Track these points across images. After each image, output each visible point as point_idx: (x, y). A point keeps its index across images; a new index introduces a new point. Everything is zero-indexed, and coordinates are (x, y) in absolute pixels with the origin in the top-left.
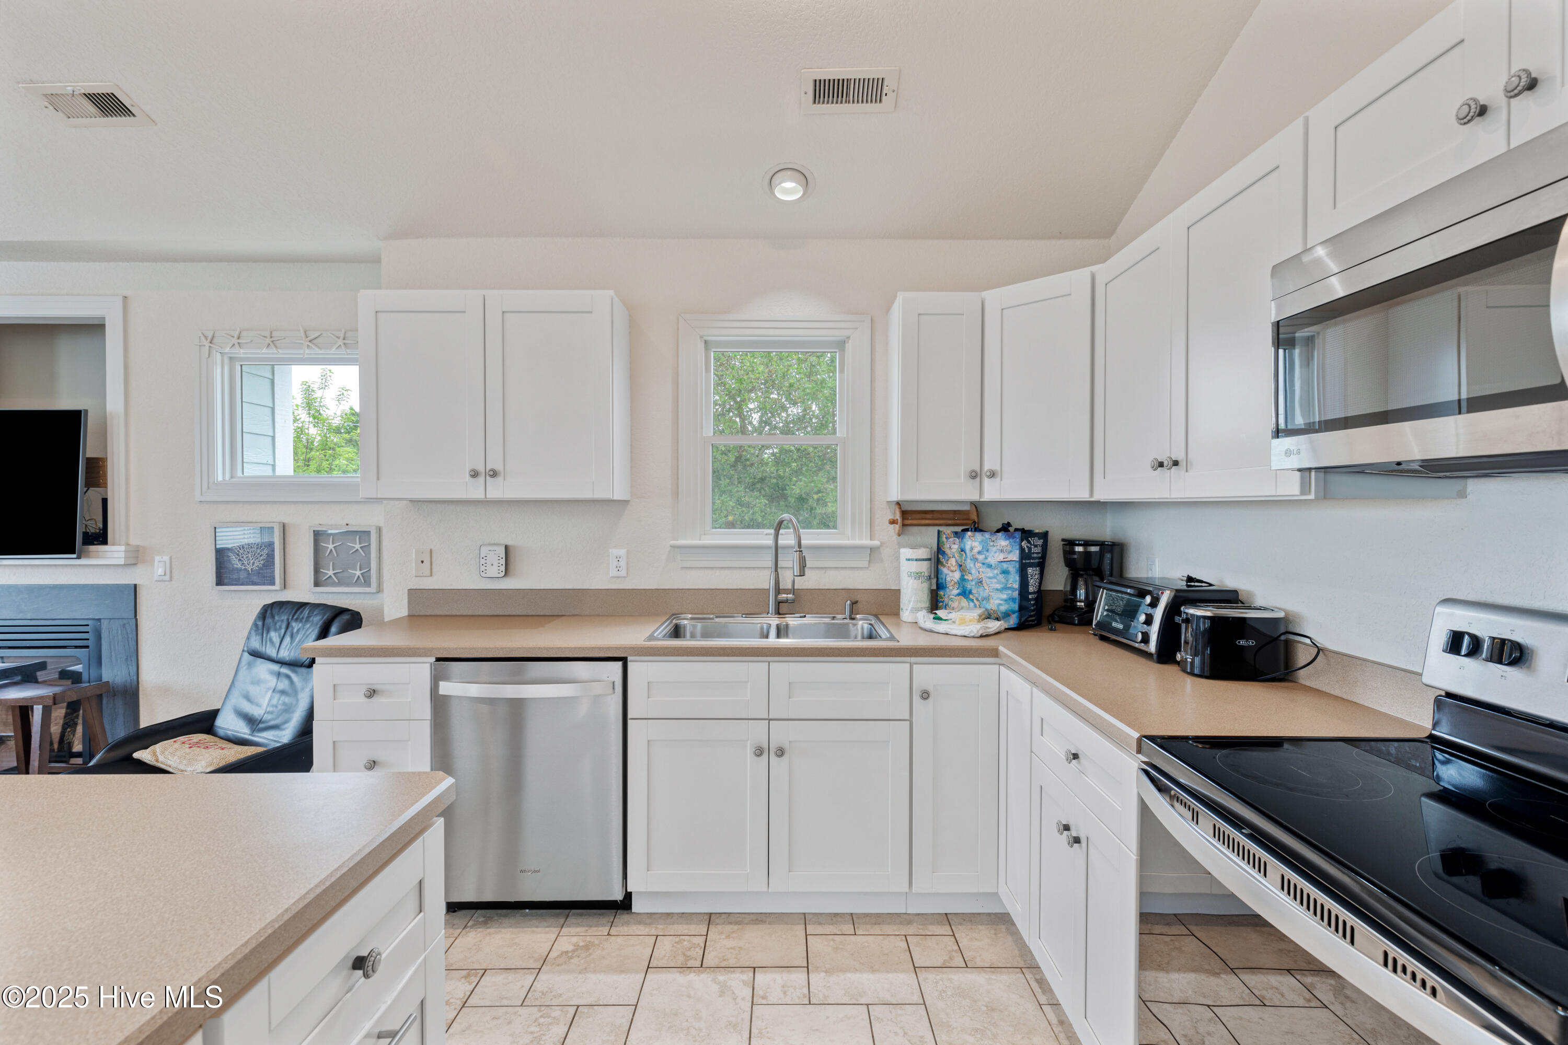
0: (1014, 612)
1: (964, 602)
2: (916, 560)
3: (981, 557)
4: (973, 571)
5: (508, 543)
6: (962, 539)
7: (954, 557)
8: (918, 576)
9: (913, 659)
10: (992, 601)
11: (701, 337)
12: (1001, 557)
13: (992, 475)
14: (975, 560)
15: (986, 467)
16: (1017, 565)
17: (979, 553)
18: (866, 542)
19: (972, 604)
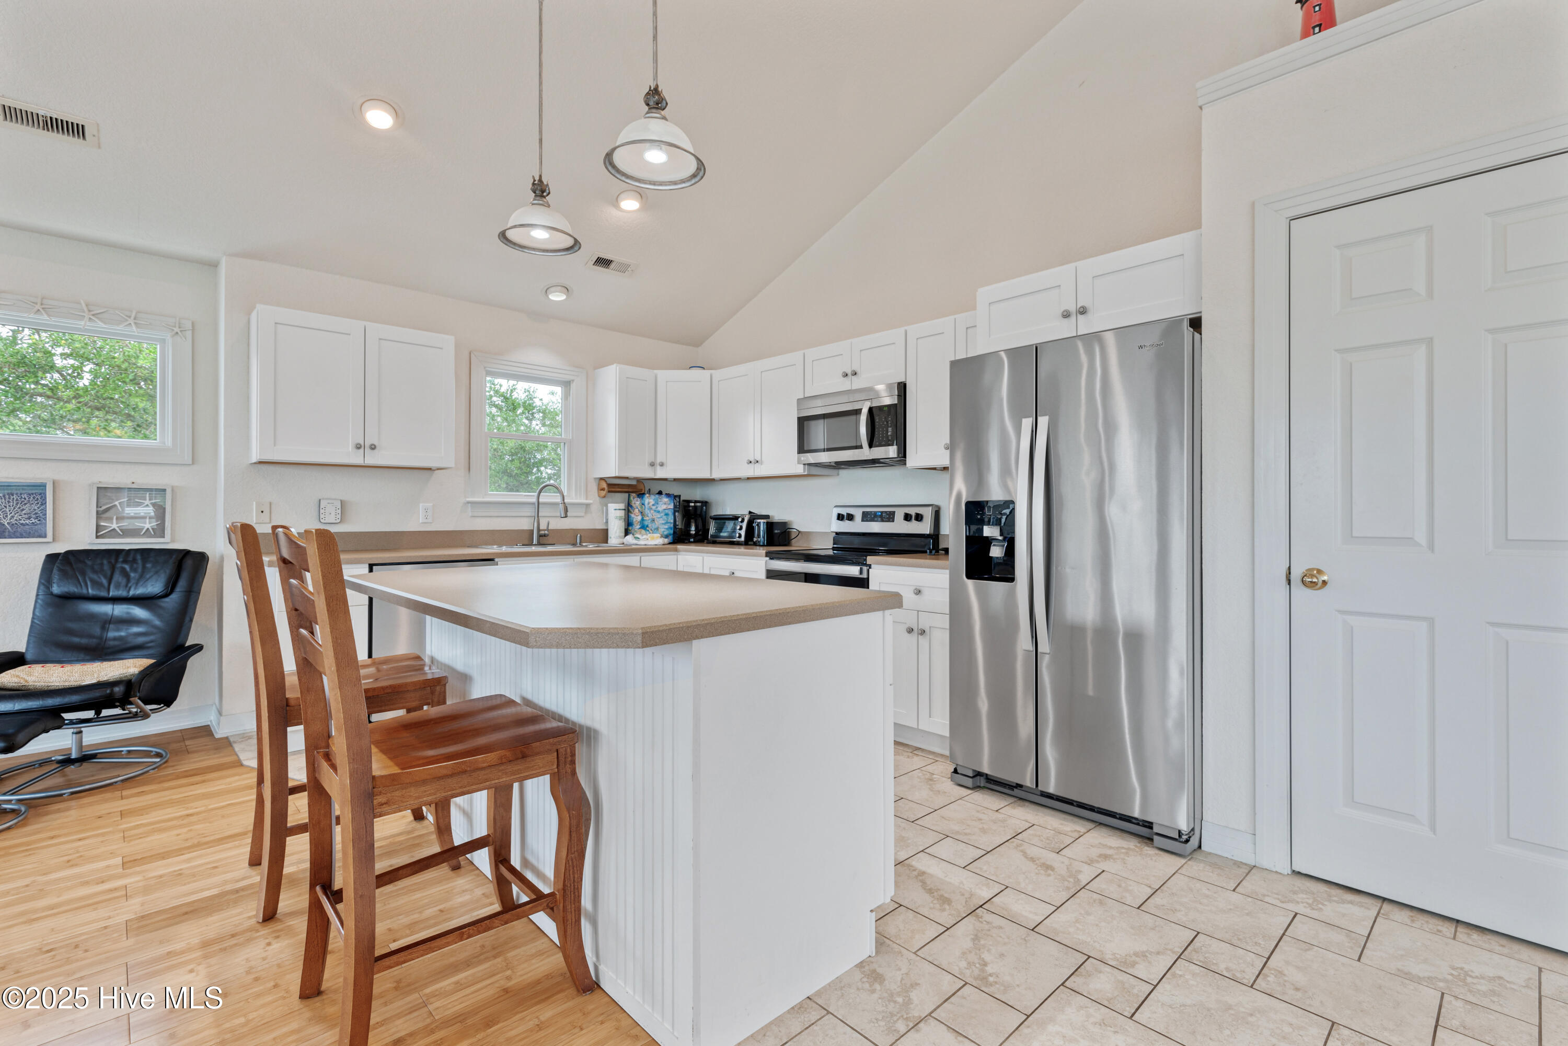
0: (670, 535)
1: (643, 531)
2: (620, 509)
3: (654, 508)
4: (650, 515)
5: (343, 499)
6: (642, 498)
7: (637, 508)
8: (620, 518)
9: (641, 554)
10: (660, 530)
11: (485, 368)
12: (665, 507)
13: (662, 465)
14: (650, 509)
15: (658, 461)
16: (673, 511)
17: (653, 505)
18: (584, 501)
19: (648, 532)
